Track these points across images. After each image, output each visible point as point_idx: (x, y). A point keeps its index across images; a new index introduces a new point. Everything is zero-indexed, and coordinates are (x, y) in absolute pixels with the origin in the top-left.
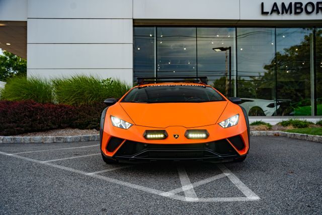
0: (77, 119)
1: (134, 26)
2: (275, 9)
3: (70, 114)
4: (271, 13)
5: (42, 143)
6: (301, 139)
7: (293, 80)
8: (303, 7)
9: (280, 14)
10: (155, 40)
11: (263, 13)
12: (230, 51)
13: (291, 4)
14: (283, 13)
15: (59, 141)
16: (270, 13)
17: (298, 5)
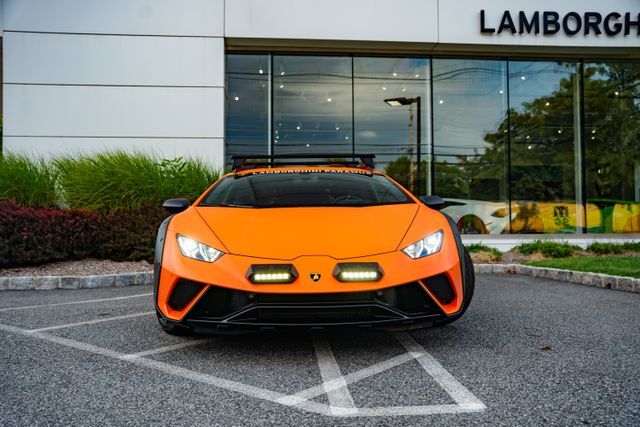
0: (107, 241)
1: (227, 52)
2: (506, 24)
3: (92, 230)
4: (500, 32)
5: (33, 289)
6: (558, 281)
7: (541, 164)
8: (560, 21)
9: (517, 34)
10: (270, 83)
11: (484, 31)
12: (419, 106)
13: (537, 14)
14: (521, 32)
15: (68, 287)
16: (497, 30)
17: (550, 18)
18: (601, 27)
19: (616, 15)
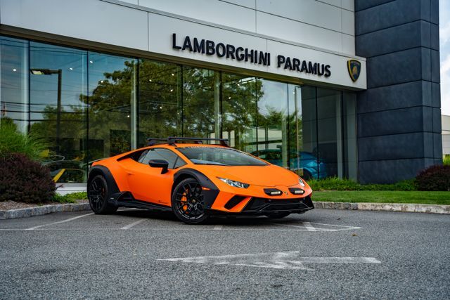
2: (187, 44)
4: (184, 49)
8: (215, 47)
9: (192, 52)
11: (175, 47)
12: (60, 77)
13: (203, 41)
14: (195, 51)
16: (182, 48)
17: (210, 45)
18: (234, 54)
19: (242, 49)
